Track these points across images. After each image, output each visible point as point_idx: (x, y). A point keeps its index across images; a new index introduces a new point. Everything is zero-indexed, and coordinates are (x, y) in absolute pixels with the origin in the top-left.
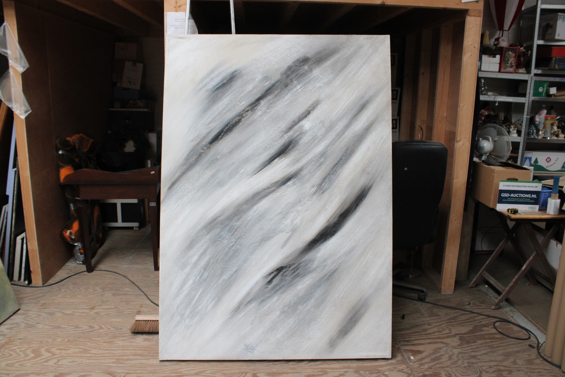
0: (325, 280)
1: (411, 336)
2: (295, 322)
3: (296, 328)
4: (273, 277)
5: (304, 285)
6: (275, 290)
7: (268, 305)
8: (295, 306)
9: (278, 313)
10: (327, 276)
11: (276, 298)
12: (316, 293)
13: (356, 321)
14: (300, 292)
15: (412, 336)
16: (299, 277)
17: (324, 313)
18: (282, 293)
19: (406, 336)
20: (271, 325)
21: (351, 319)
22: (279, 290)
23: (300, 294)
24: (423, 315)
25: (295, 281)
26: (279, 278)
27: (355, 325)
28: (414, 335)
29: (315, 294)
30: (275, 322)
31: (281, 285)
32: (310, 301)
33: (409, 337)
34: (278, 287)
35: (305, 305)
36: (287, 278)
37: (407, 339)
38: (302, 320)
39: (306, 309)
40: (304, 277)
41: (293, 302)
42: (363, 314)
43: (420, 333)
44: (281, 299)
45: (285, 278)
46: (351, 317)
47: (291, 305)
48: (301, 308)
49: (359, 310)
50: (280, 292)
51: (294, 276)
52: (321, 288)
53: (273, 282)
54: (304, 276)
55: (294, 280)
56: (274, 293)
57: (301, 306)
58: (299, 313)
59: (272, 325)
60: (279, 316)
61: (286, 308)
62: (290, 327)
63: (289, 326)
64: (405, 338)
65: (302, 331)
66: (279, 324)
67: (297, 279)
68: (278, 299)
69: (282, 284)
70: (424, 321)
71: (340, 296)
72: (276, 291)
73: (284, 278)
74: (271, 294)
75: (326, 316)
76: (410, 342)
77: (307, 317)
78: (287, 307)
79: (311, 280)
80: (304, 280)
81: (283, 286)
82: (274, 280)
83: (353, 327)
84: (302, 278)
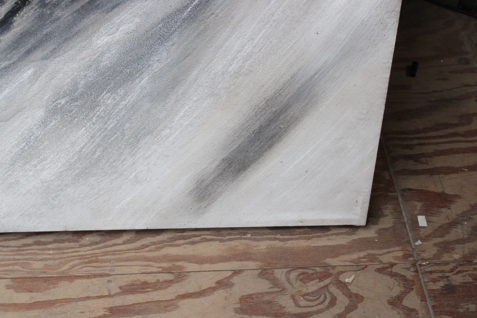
0: (184, 20)
1: (427, 138)
2: (92, 137)
3: (98, 154)
4: (13, 8)
5: (117, 35)
6: (23, 50)
7: (7, 91)
8: (91, 94)
9: (40, 114)
10: (189, 10)
11: (30, 72)
12: (157, 59)
13: (274, 136)
14: (103, 54)
15: (430, 138)
16: (99, 11)
17: (181, 114)
18: (45, 58)
19: (412, 139)
20: (21, 147)
21: (260, 131)
22: (34, 48)
23: (106, 62)
24: (467, 62)
25: (86, 21)
26: (32, 11)
27: (270, 147)
28: (435, 137)
29: (151, 63)
30: (32, 137)
31: (39, 36)
32: (137, 81)
33: (422, 141)
34: (32, 41)
35: (121, 91)
36: (58, 13)
37: (416, 151)
38: (115, 133)
39: (124, 103)
40: (116, 10)
41: (82, 82)
42: (296, 120)
43: (452, 131)
44: (44, 75)
45: (51, 14)
46: (261, 126)
47: (80, 91)
48: (109, 101)
49: (286, 107)
50: (38, 54)
51: (83, 7)
52: (170, 43)
53: (15, 24)
54: (114, 7)
55: (83, 18)
56: (21, 59)
57: (109, 94)
58: (103, 115)
59: (25, 146)
60: (44, 123)
61: (63, 101)
62: (80, 151)
63: (78, 149)
64: (409, 147)
65: (114, 161)
66: (46, 143)
67: (93, 17)
68: (36, 76)
69: (45, 32)
70: (467, 85)
71: (231, 69)
72: (29, 52)
73: (49, 12)
74: (11, 62)
75: (186, 123)
76: (423, 160)
77: (128, 125)
78: (67, 98)
79: (137, 20)
80: (117, 20)
81: (47, 38)
82: (15, 18)
83: (266, 150)
84: (107, 13)
